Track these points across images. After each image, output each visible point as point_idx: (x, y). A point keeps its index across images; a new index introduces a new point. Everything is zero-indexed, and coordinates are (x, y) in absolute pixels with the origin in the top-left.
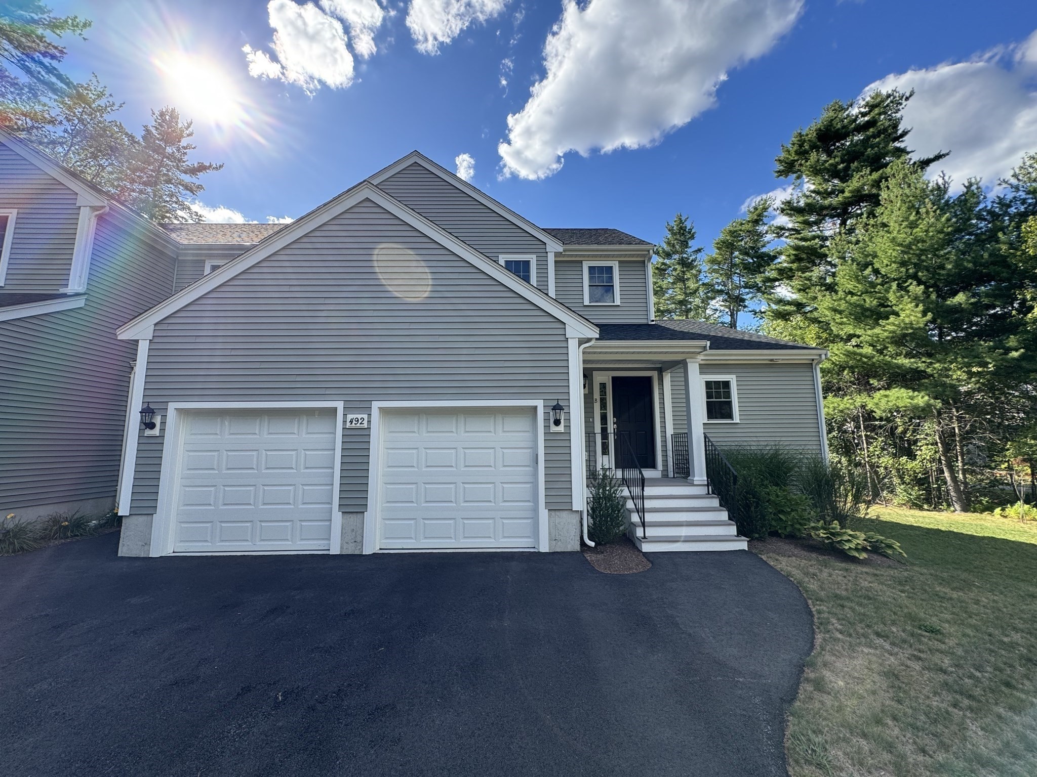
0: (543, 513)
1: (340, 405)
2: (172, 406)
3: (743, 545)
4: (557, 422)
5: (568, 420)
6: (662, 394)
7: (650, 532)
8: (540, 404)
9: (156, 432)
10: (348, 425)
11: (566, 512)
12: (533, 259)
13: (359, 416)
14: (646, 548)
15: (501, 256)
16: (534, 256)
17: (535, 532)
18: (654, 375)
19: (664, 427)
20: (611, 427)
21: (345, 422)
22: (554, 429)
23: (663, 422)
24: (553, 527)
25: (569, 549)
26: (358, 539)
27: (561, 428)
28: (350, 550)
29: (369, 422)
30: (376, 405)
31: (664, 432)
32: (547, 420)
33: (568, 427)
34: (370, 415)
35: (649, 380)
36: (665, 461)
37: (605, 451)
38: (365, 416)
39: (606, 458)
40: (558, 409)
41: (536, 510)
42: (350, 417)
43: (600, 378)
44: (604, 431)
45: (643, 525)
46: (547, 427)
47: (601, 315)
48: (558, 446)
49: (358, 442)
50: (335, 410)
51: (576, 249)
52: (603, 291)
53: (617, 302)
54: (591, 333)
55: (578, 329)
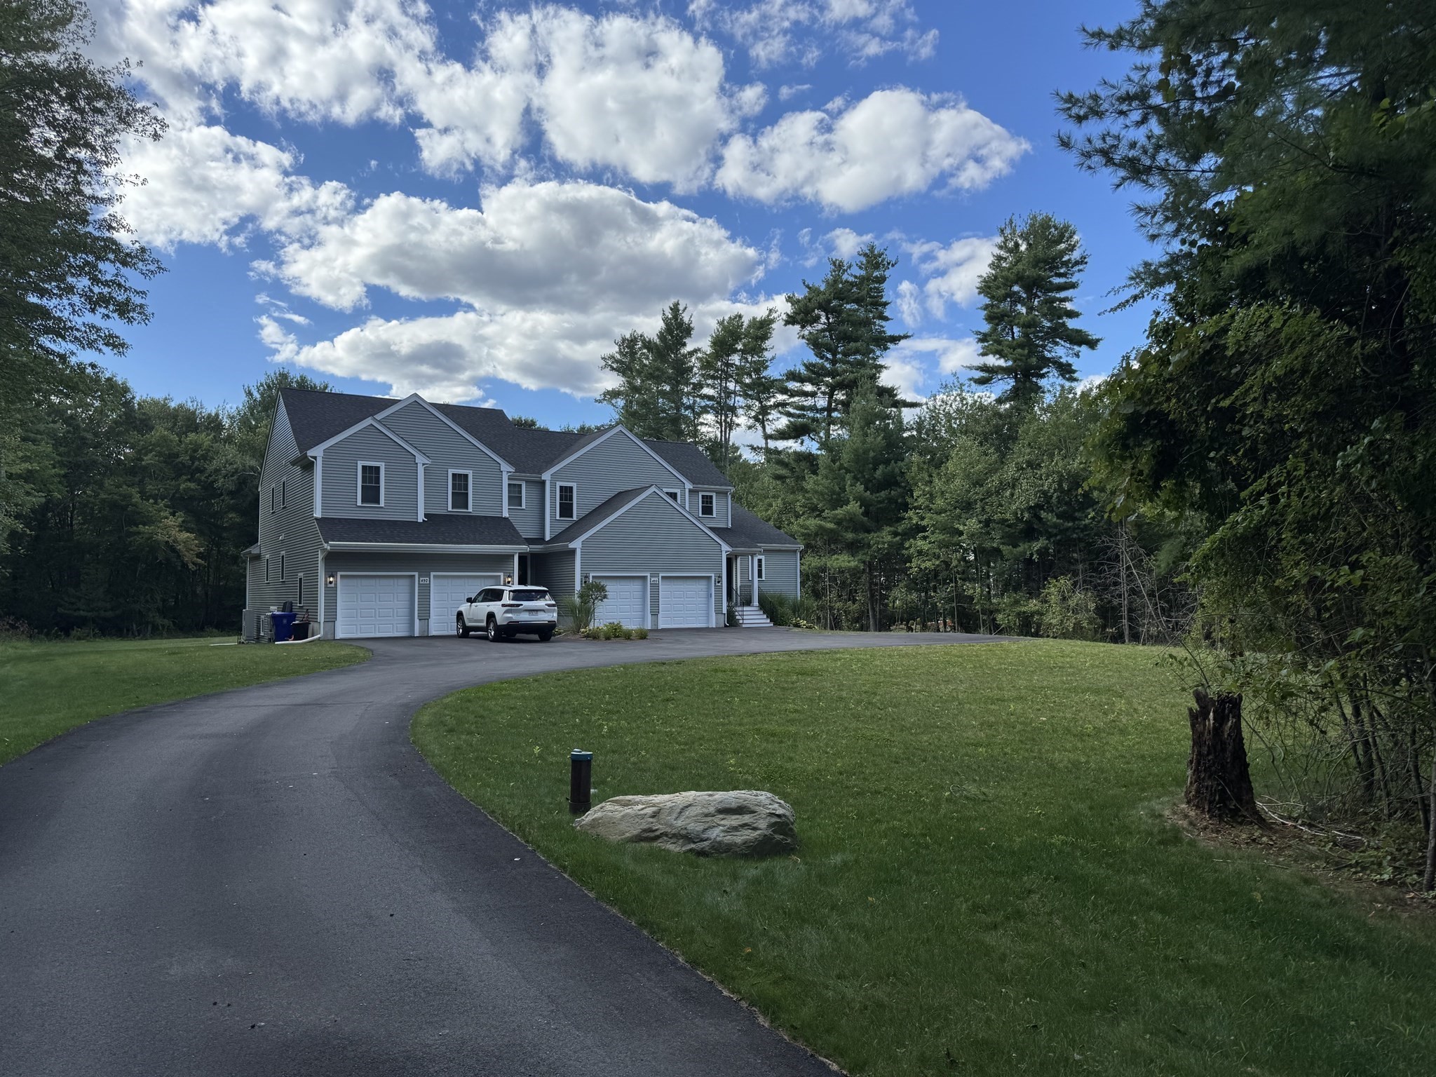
0: (714, 614)
1: (648, 575)
4: (719, 582)
5: (722, 581)
8: (713, 575)
11: (720, 614)
12: (678, 492)
13: (656, 579)
21: (651, 581)
24: (717, 619)
25: (721, 626)
28: (654, 628)
29: (659, 581)
30: (661, 575)
32: (715, 581)
33: (722, 584)
40: (720, 577)
41: (709, 613)
45: (741, 619)
46: (716, 584)
47: (708, 522)
48: (719, 591)
49: (655, 590)
50: (646, 577)
51: (698, 487)
52: (707, 508)
53: (714, 514)
54: (729, 549)
55: (725, 547)
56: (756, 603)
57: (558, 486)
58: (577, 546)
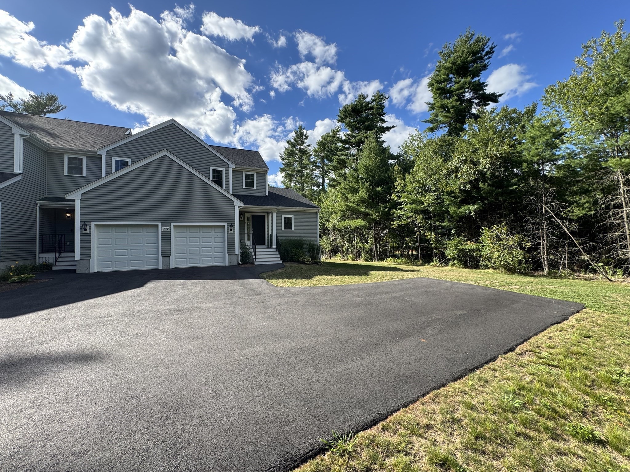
0: (227, 255)
1: (159, 224)
2: (93, 223)
3: (281, 262)
4: (231, 230)
5: (234, 229)
6: (268, 221)
7: (257, 260)
8: (226, 225)
9: (88, 232)
10: (163, 230)
11: (233, 255)
12: (223, 170)
13: (167, 227)
14: (256, 264)
15: (211, 167)
16: (224, 169)
17: (224, 260)
18: (266, 214)
19: (268, 231)
20: (251, 232)
21: (161, 229)
22: (230, 232)
23: (268, 230)
24: (230, 259)
25: (234, 264)
26: (168, 264)
27: (232, 232)
28: (165, 267)
29: (170, 229)
30: (172, 224)
31: (268, 233)
32: (228, 229)
33: (234, 231)
34: (170, 227)
35: (264, 216)
36: (268, 243)
37: (249, 239)
38: (169, 228)
39: (249, 242)
40: (232, 226)
41: (224, 255)
42: (163, 228)
43: (247, 215)
44: (248, 233)
45: (256, 258)
46: (228, 231)
47: (249, 192)
48: (232, 237)
49: (166, 235)
50: (158, 225)
51: (240, 167)
52: (249, 183)
53: (255, 188)
54: (242, 204)
55: (238, 203)
56: (275, 246)
57: (114, 159)
58: (76, 196)
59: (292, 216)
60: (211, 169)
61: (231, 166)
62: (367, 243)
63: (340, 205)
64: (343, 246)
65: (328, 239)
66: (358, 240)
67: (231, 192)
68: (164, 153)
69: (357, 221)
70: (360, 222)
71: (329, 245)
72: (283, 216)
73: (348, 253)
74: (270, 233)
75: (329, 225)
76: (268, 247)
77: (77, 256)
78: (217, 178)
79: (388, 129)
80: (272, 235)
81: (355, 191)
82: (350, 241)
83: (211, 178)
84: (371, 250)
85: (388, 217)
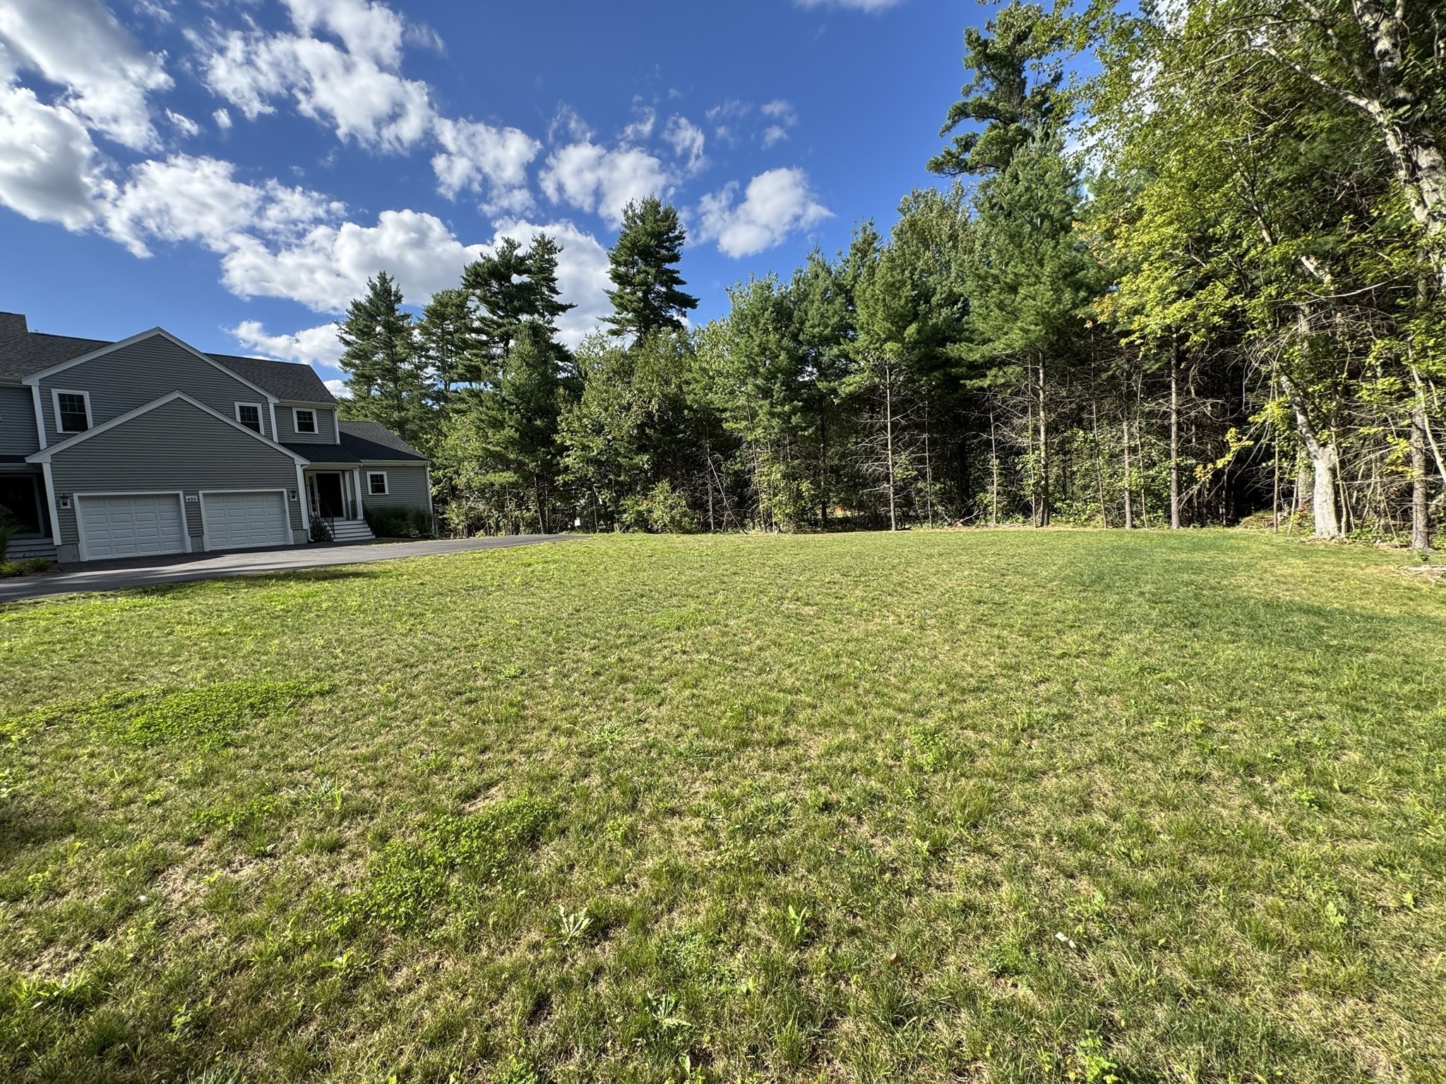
0: (290, 531)
1: (181, 493)
2: (76, 495)
3: (374, 537)
4: (294, 498)
5: (298, 496)
6: (345, 482)
7: (337, 536)
8: (284, 490)
9: (69, 507)
10: (187, 501)
12: (259, 406)
13: (193, 497)
15: (235, 403)
17: (285, 538)
18: (342, 474)
19: (347, 497)
20: (317, 498)
21: (185, 500)
22: (292, 500)
23: (346, 495)
24: (295, 536)
26: (201, 546)
27: (296, 500)
28: (197, 550)
29: (199, 499)
30: (201, 492)
31: (346, 500)
32: (289, 497)
33: (299, 499)
34: (198, 496)
35: (339, 475)
37: (314, 509)
38: (196, 497)
39: (316, 512)
40: (294, 493)
41: (285, 531)
42: (187, 498)
43: (309, 474)
44: (313, 500)
45: (334, 534)
46: (289, 500)
47: (306, 439)
48: (295, 506)
49: (194, 509)
50: (178, 495)
51: (287, 402)
52: (306, 425)
53: (316, 431)
54: (307, 463)
55: (300, 462)
56: (360, 516)
57: (55, 393)
58: (43, 461)
59: (385, 473)
60: (237, 405)
61: (272, 401)
62: (528, 510)
63: (475, 446)
64: (489, 517)
65: (459, 507)
66: (512, 506)
67: (276, 439)
68: (177, 395)
69: (505, 474)
70: (508, 477)
71: (462, 518)
72: (369, 474)
73: (498, 529)
74: (349, 499)
75: (460, 482)
76: (348, 519)
77: (57, 540)
78: (250, 417)
79: (564, 308)
80: (354, 502)
81: (498, 425)
82: (501, 507)
83: (239, 419)
84: (535, 520)
85: (550, 469)
